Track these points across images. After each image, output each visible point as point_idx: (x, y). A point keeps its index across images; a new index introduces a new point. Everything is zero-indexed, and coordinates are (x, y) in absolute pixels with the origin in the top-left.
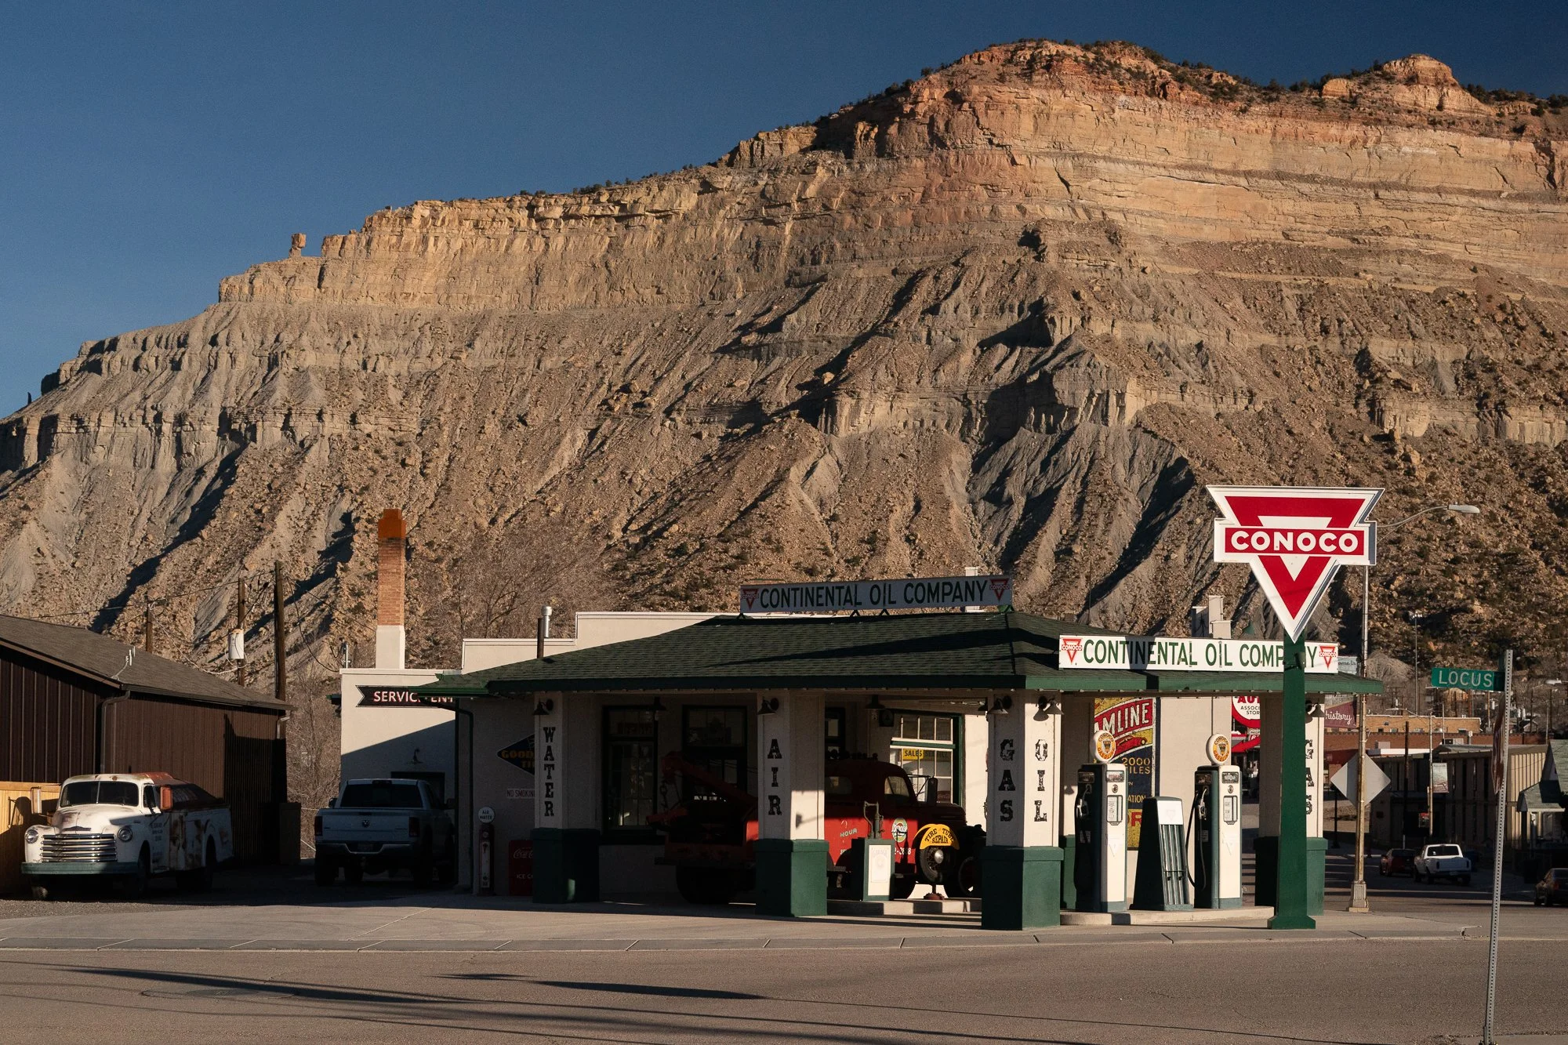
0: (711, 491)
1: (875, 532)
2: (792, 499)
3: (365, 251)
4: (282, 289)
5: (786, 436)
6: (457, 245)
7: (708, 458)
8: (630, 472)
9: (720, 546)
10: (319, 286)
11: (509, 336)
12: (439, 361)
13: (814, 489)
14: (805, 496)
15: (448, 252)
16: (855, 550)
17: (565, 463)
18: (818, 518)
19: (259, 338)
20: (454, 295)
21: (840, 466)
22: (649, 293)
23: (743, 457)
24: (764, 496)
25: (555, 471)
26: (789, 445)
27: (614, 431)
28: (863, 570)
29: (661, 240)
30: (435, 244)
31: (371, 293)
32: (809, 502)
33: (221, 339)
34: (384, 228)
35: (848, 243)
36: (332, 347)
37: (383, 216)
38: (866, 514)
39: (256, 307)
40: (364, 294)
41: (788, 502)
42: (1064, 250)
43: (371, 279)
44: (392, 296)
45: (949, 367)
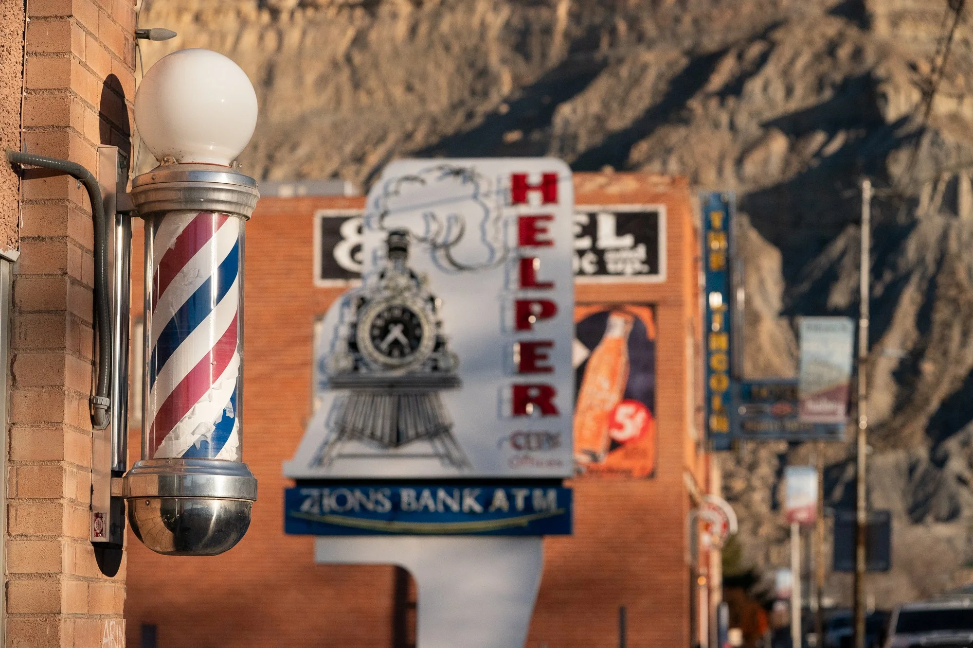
22: (398, 92)
29: (413, 30)
35: (633, 23)
42: (896, 19)
45: (757, 156)
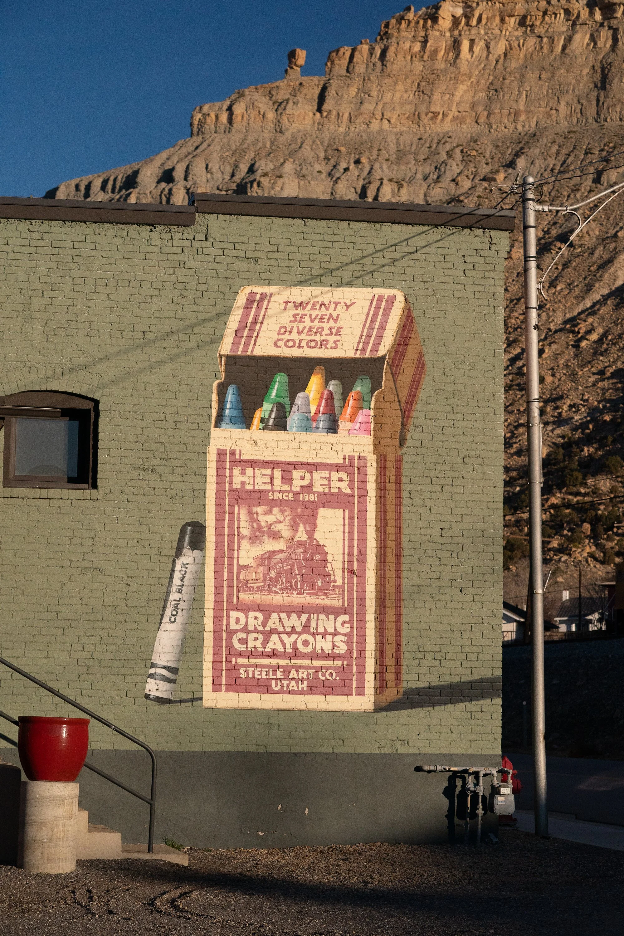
3: (379, 63)
4: (271, 115)
6: (500, 48)
10: (319, 110)
11: (564, 152)
12: (467, 184)
15: (487, 58)
19: (229, 170)
20: (497, 111)
30: (471, 49)
31: (387, 115)
33: (179, 174)
34: (403, 34)
36: (323, 176)
37: (402, 18)
39: (236, 138)
40: (379, 116)
43: (388, 97)
44: (416, 117)
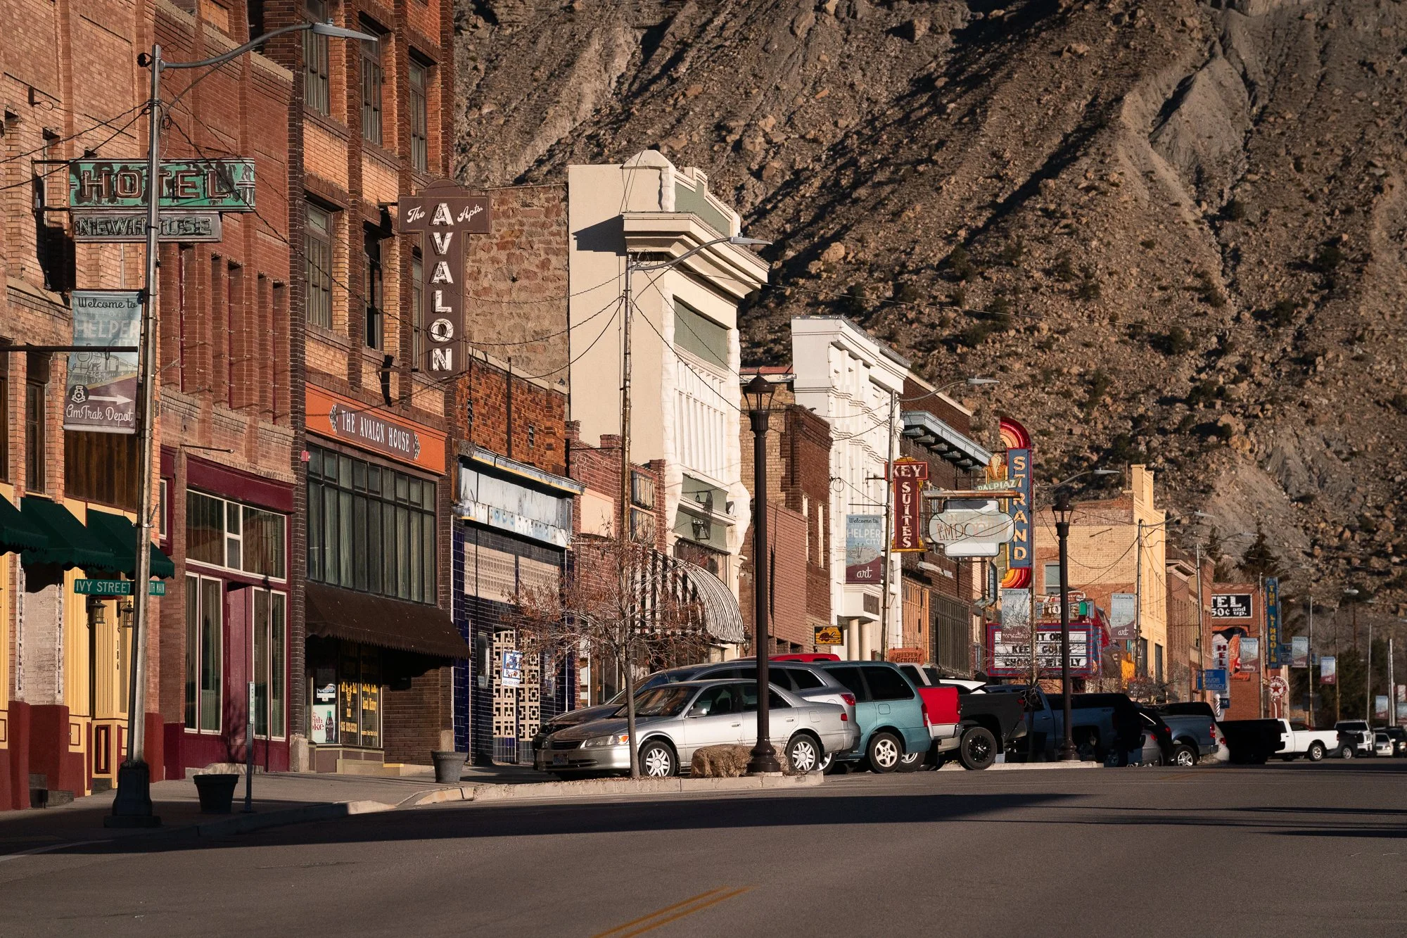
0: (930, 160)
1: (1334, 242)
2: (1125, 168)
5: (1117, 19)
7: (923, 84)
8: (738, 124)
9: (942, 290)
13: (1182, 143)
14: (1158, 161)
16: (1283, 287)
17: (587, 107)
18: (1189, 213)
21: (1250, 85)
23: (1009, 76)
24: (1054, 166)
25: (560, 129)
26: (1122, 41)
27: (703, 28)
28: (1300, 336)
32: (1169, 175)
38: (1312, 199)
41: (1114, 177)
